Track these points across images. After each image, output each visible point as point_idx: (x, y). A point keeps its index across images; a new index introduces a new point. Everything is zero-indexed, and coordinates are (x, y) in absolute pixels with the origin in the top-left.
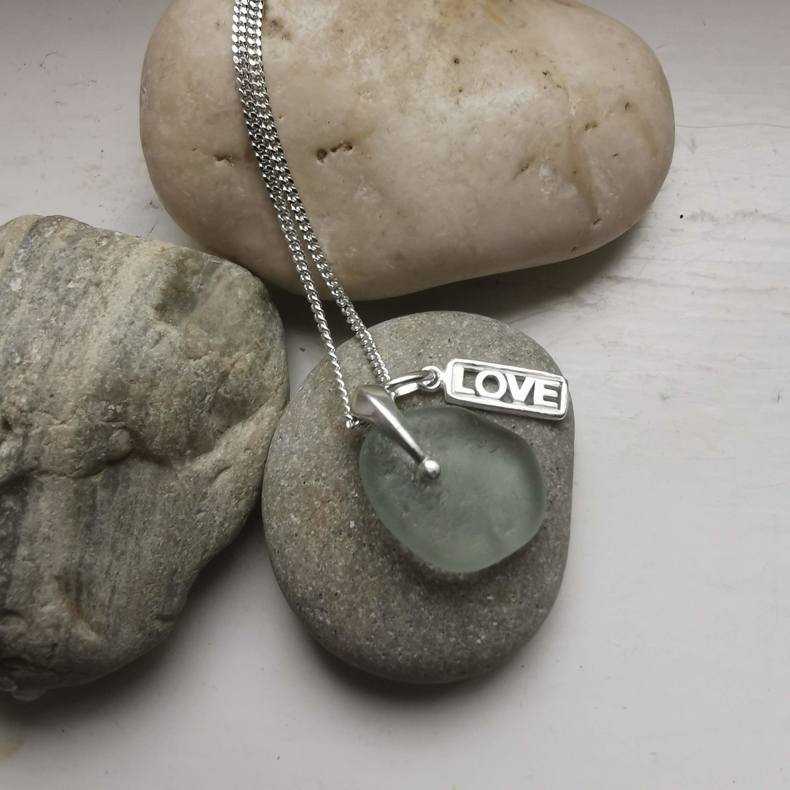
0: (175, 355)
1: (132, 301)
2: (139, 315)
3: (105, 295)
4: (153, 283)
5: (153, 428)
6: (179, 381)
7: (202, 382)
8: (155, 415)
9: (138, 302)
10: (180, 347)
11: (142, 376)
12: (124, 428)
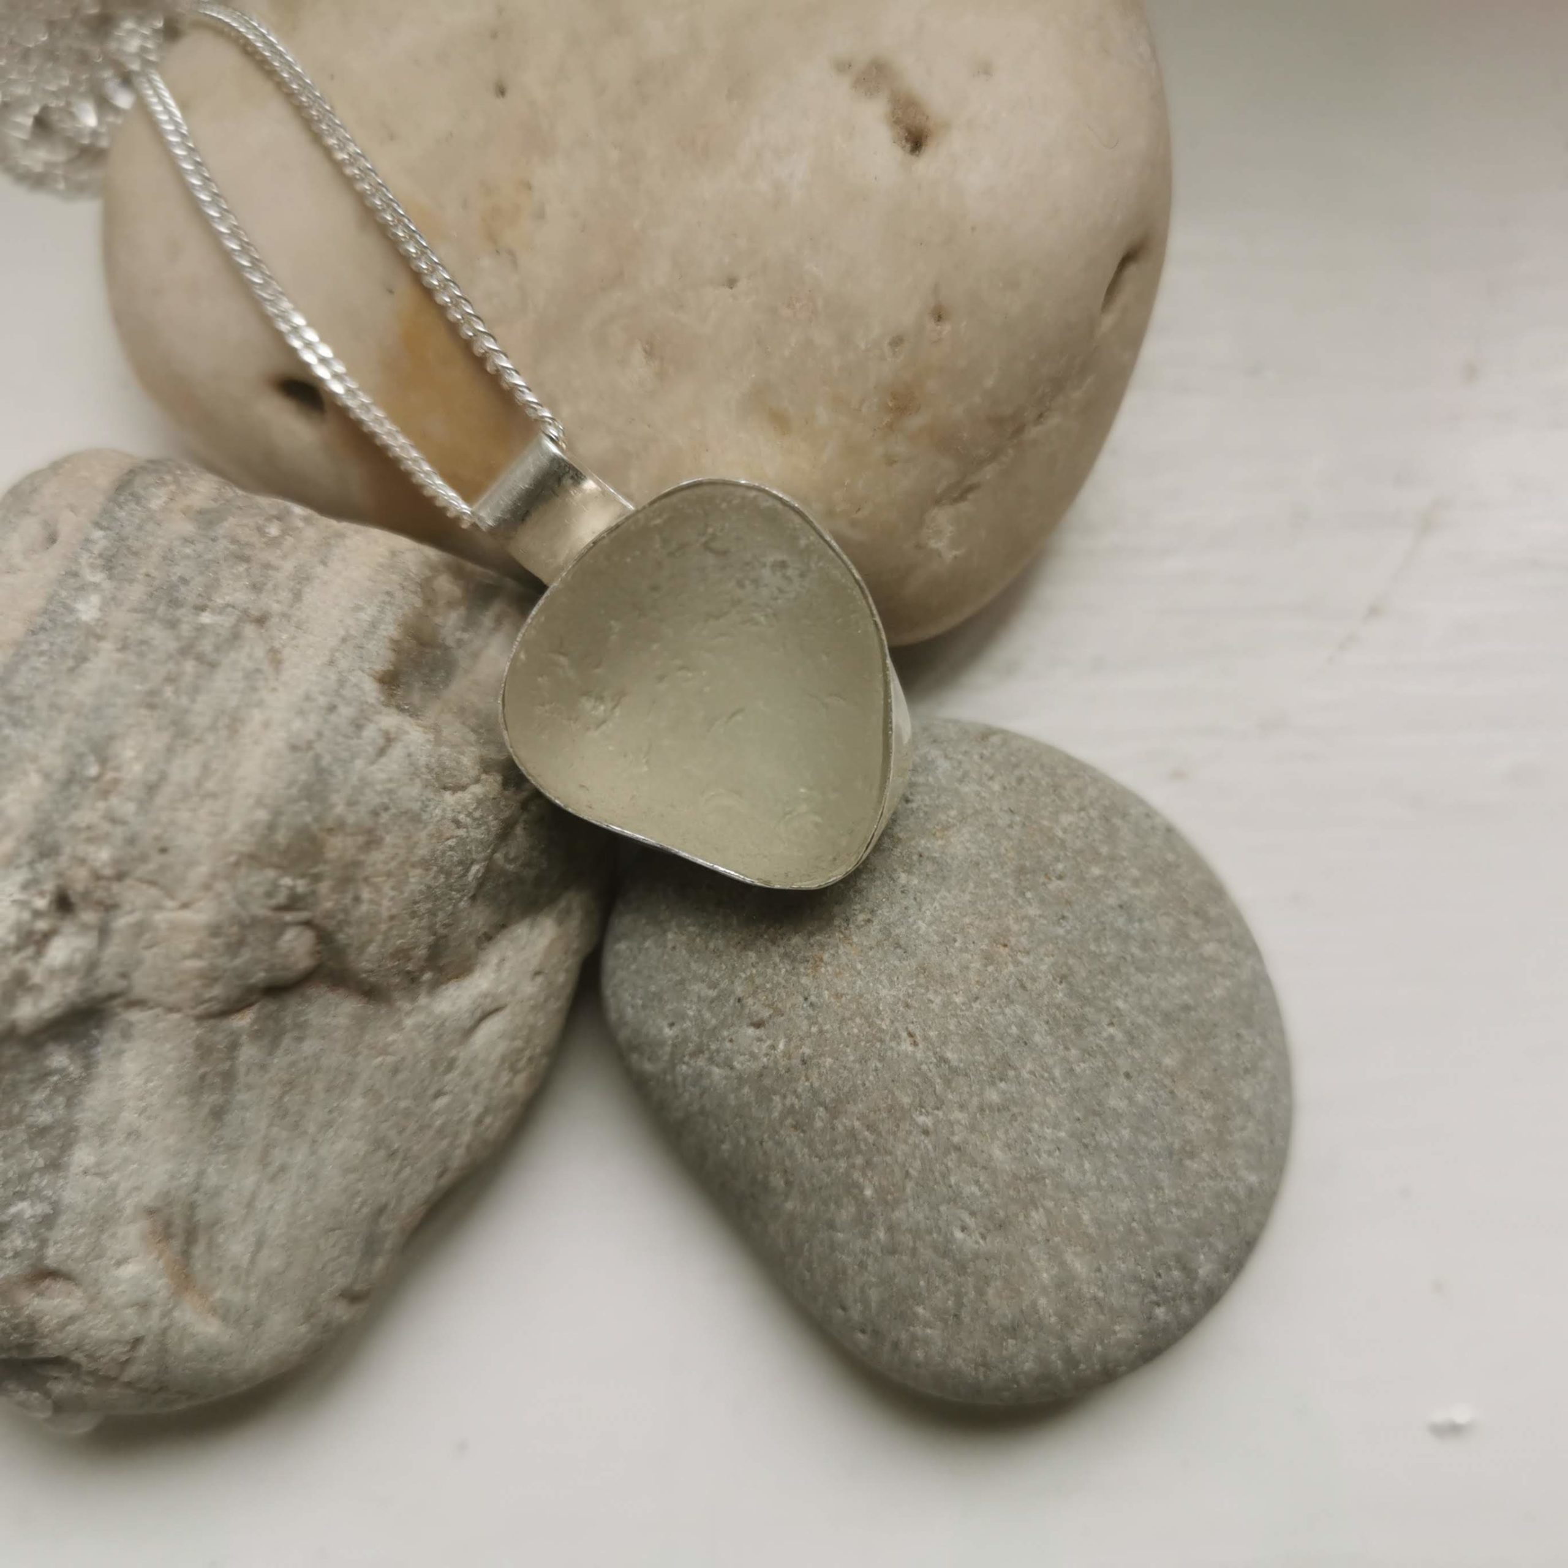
0: (418, 781)
1: (332, 662)
2: (347, 692)
3: (277, 644)
4: (374, 625)
5: (366, 927)
6: (423, 835)
7: (467, 838)
8: (372, 902)
9: (343, 664)
10: (427, 766)
11: (351, 819)
12: (308, 924)
